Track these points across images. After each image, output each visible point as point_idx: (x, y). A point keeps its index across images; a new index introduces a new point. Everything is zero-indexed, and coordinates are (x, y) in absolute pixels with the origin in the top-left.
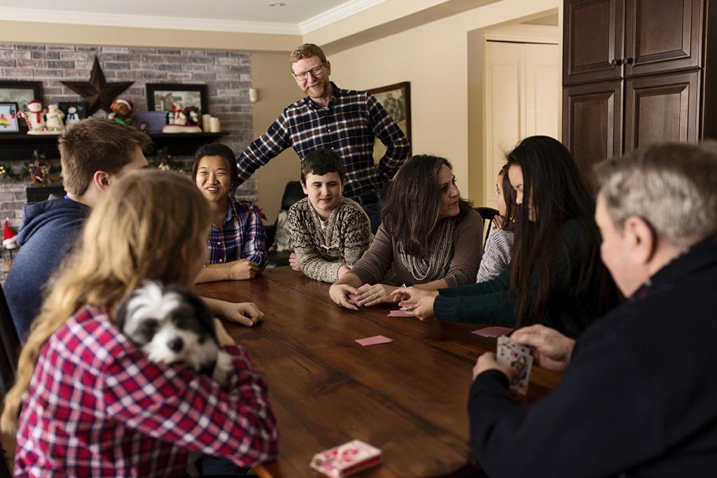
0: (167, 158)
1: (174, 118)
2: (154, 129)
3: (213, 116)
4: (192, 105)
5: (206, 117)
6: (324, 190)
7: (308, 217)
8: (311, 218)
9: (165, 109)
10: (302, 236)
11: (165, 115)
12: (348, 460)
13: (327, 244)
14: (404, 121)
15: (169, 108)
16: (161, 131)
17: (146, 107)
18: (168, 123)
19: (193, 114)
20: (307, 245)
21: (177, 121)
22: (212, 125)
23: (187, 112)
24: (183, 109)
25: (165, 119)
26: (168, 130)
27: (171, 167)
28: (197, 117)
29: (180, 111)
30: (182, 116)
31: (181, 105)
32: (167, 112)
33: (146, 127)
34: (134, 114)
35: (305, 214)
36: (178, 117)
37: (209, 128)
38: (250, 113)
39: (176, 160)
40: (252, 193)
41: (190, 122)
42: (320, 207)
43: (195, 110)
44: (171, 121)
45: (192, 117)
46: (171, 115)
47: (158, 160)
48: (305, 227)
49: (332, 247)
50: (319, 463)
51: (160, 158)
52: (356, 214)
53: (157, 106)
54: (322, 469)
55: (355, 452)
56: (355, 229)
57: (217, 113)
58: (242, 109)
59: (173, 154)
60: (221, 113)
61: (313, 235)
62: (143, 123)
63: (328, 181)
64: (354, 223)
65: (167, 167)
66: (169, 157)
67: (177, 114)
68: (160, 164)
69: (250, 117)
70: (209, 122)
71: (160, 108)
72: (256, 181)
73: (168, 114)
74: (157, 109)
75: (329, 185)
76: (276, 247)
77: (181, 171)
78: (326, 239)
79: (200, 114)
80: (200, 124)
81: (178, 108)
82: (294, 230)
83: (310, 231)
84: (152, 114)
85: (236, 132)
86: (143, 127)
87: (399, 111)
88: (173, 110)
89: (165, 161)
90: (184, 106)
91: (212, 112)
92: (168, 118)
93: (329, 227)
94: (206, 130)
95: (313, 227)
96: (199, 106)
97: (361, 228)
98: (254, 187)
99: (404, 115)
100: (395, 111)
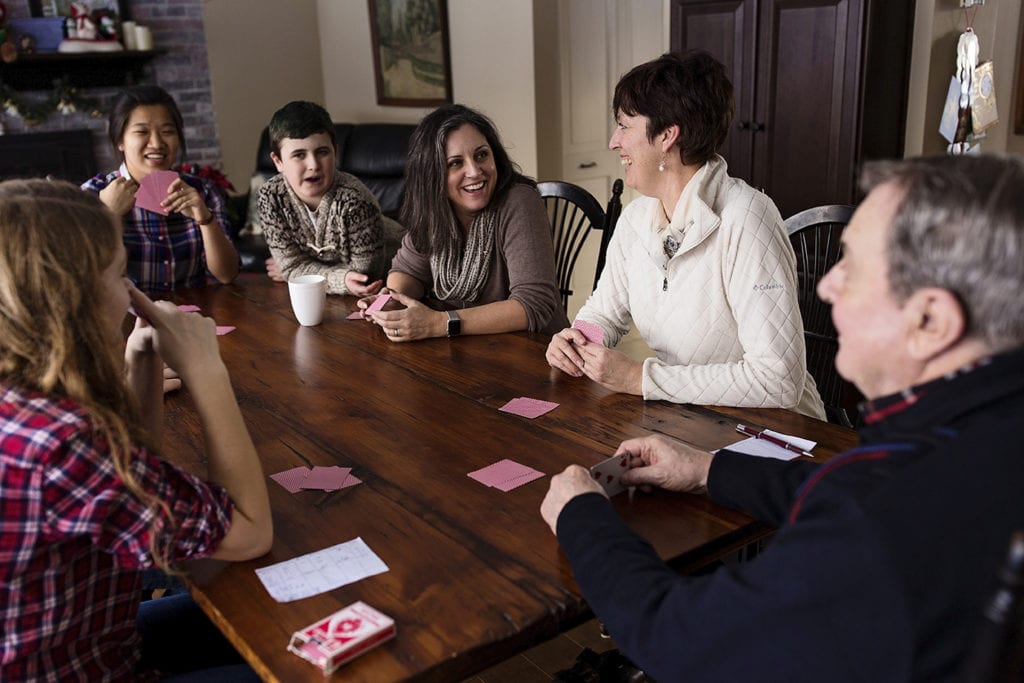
0: (70, 93)
1: (75, 28)
2: (44, 47)
3: (139, 23)
4: (104, 6)
5: (128, 26)
6: (310, 162)
7: (287, 205)
8: (291, 206)
9: (60, 14)
10: (279, 231)
11: (61, 24)
12: (344, 640)
13: (317, 244)
14: (439, 34)
15: (67, 11)
16: (56, 48)
17: (28, 9)
18: (66, 36)
19: (106, 21)
20: (288, 246)
21: (81, 34)
22: (139, 38)
23: (96, 17)
24: (90, 13)
25: (61, 31)
26: (67, 48)
27: (78, 107)
28: (114, 27)
29: (84, 17)
30: (89, 25)
31: (85, 7)
32: (63, 18)
33: (30, 43)
34: (8, 22)
35: (282, 199)
36: (83, 26)
37: (135, 43)
38: (198, 18)
39: (85, 95)
40: (211, 144)
41: (102, 35)
42: (304, 191)
43: (110, 14)
44: (71, 33)
45: (105, 27)
46: (70, 23)
47: (56, 95)
48: (283, 219)
49: (325, 248)
50: (299, 644)
51: (59, 93)
52: (361, 207)
53: (46, 8)
54: (304, 654)
55: (355, 624)
56: (361, 229)
57: (146, 18)
58: (186, 11)
59: (79, 87)
60: (152, 18)
61: (296, 230)
62: (24, 37)
63: (317, 146)
64: (358, 221)
65: (73, 108)
66: (74, 91)
67: (79, 21)
68: (59, 103)
69: (199, 25)
70: (134, 34)
71: (51, 11)
72: (216, 125)
73: (65, 22)
74: (46, 14)
75: (318, 153)
76: (251, 228)
77: (95, 113)
78: (317, 236)
79: (118, 21)
80: (120, 37)
81: (81, 11)
82: (268, 224)
83: (291, 225)
84: (39, 22)
85: (179, 49)
86: (25, 43)
87: (431, 19)
88: (73, 14)
89: (68, 97)
90: (91, 9)
91: (137, 16)
92: (65, 29)
93: (320, 220)
94: (131, 46)
95: (296, 220)
96: (114, 6)
97: (369, 225)
98: (213, 135)
99: (439, 22)
100: (424, 16)
